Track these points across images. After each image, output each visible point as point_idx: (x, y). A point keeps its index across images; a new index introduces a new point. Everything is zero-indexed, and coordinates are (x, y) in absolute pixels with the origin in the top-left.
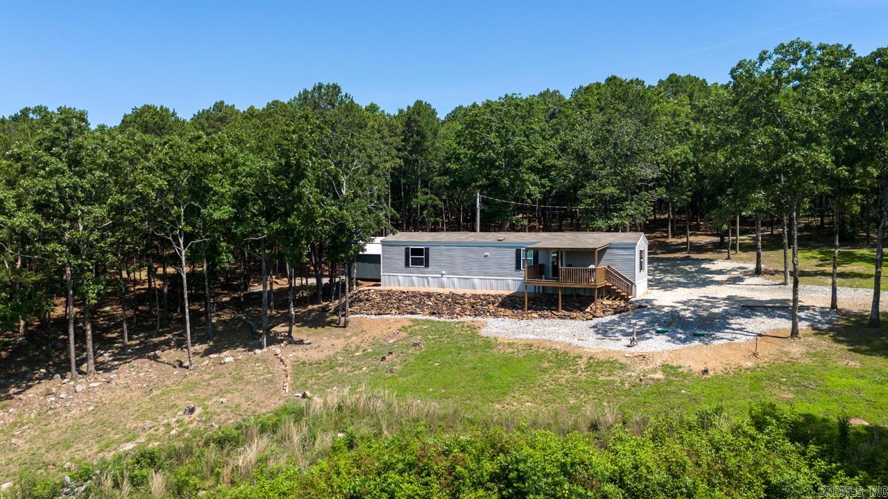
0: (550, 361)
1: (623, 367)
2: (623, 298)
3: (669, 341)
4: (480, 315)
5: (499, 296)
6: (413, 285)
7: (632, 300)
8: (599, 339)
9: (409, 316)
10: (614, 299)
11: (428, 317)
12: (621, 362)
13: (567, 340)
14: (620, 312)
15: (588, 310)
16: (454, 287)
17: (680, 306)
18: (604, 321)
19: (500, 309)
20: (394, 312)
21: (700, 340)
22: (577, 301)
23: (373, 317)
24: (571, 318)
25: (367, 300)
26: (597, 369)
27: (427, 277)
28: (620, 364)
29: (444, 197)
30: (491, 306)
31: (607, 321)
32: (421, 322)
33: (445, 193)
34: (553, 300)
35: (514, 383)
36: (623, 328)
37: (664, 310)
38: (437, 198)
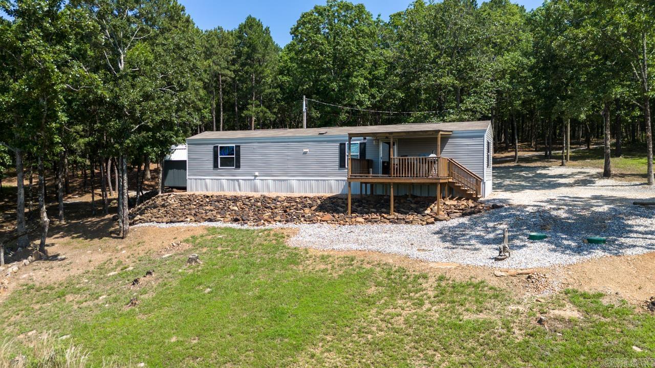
0: (378, 284)
1: (497, 295)
2: (469, 197)
3: (555, 251)
4: (292, 220)
5: (319, 198)
6: (222, 189)
7: (481, 199)
8: (448, 248)
9: (206, 224)
10: (460, 199)
11: (229, 225)
12: (491, 285)
13: (403, 251)
14: (470, 214)
15: (428, 211)
16: (269, 191)
17: (548, 207)
18: (451, 225)
19: (317, 213)
20: (188, 219)
21: (604, 250)
22: (413, 201)
23: (164, 225)
24: (407, 222)
25: (163, 206)
26: (456, 298)
27: (238, 180)
28: (491, 288)
29: (275, 110)
30: (307, 210)
31: (455, 225)
32: (219, 230)
33: (277, 106)
34: (382, 201)
35: (317, 326)
36: (478, 233)
37: (527, 209)
38: (268, 111)
